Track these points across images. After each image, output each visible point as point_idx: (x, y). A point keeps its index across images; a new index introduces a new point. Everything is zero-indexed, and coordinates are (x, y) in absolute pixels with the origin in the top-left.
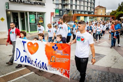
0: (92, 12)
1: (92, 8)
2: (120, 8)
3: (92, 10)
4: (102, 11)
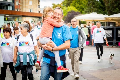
0: (9, 5)
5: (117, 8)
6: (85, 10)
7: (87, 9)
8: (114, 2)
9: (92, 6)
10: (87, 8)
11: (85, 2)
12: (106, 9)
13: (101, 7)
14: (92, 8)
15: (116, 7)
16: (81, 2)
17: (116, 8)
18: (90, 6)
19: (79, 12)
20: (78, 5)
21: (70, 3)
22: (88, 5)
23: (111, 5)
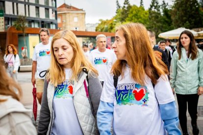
0: (52, 23)
1: (51, 10)
2: (123, 13)
3: (52, 17)
4: (76, 20)
5: (187, 22)
7: (148, 25)
8: (183, 14)
9: (155, 20)
10: (148, 23)
11: (144, 16)
12: (173, 23)
13: (167, 22)
14: (155, 22)
15: (186, 20)
16: (140, 16)
17: (185, 22)
18: (151, 20)
21: (125, 17)
22: (150, 19)
23: (179, 18)
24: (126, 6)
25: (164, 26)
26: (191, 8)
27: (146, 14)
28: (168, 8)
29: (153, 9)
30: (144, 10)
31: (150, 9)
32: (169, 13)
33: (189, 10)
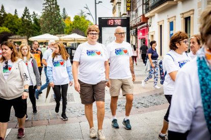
5: (53, 29)
6: (19, 31)
8: (49, 23)
9: (27, 27)
10: (21, 29)
12: (41, 30)
13: (37, 28)
15: (52, 28)
16: (14, 23)
18: (24, 27)
19: (13, 33)
20: (11, 25)
21: (2, 23)
22: (23, 25)
23: (46, 26)
24: (2, 14)
25: (35, 31)
26: (55, 19)
27: (20, 21)
28: (38, 17)
29: (25, 18)
30: (18, 18)
31: (23, 18)
32: (38, 22)
33: (53, 20)
